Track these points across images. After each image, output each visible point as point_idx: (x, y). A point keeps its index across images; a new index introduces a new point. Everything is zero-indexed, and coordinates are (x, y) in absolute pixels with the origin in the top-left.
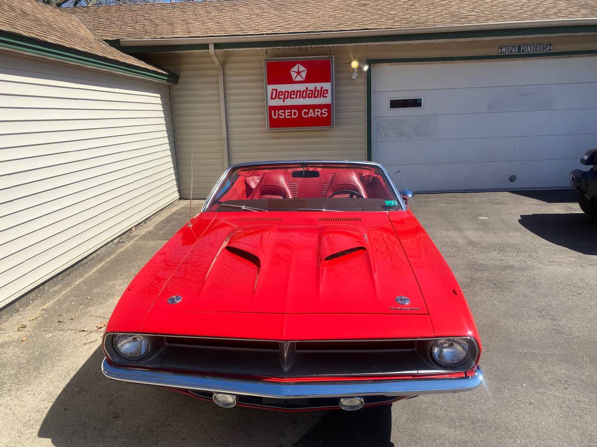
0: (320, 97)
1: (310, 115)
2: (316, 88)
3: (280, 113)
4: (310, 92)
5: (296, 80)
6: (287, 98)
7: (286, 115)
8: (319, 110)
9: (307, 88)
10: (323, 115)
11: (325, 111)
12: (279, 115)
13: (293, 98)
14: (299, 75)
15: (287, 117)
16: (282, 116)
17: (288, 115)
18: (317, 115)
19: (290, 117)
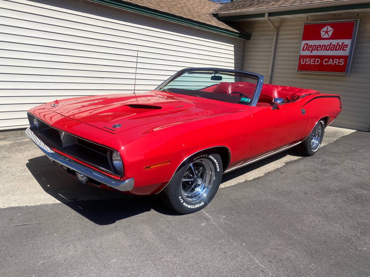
0: (340, 50)
1: (329, 63)
2: (338, 43)
3: (307, 60)
4: (332, 46)
5: (324, 37)
6: (314, 50)
7: (311, 62)
8: (338, 60)
9: (331, 43)
10: (340, 64)
11: (342, 61)
12: (306, 62)
13: (319, 50)
14: (326, 34)
15: (311, 63)
16: (308, 62)
17: (312, 62)
18: (335, 63)
19: (314, 64)
